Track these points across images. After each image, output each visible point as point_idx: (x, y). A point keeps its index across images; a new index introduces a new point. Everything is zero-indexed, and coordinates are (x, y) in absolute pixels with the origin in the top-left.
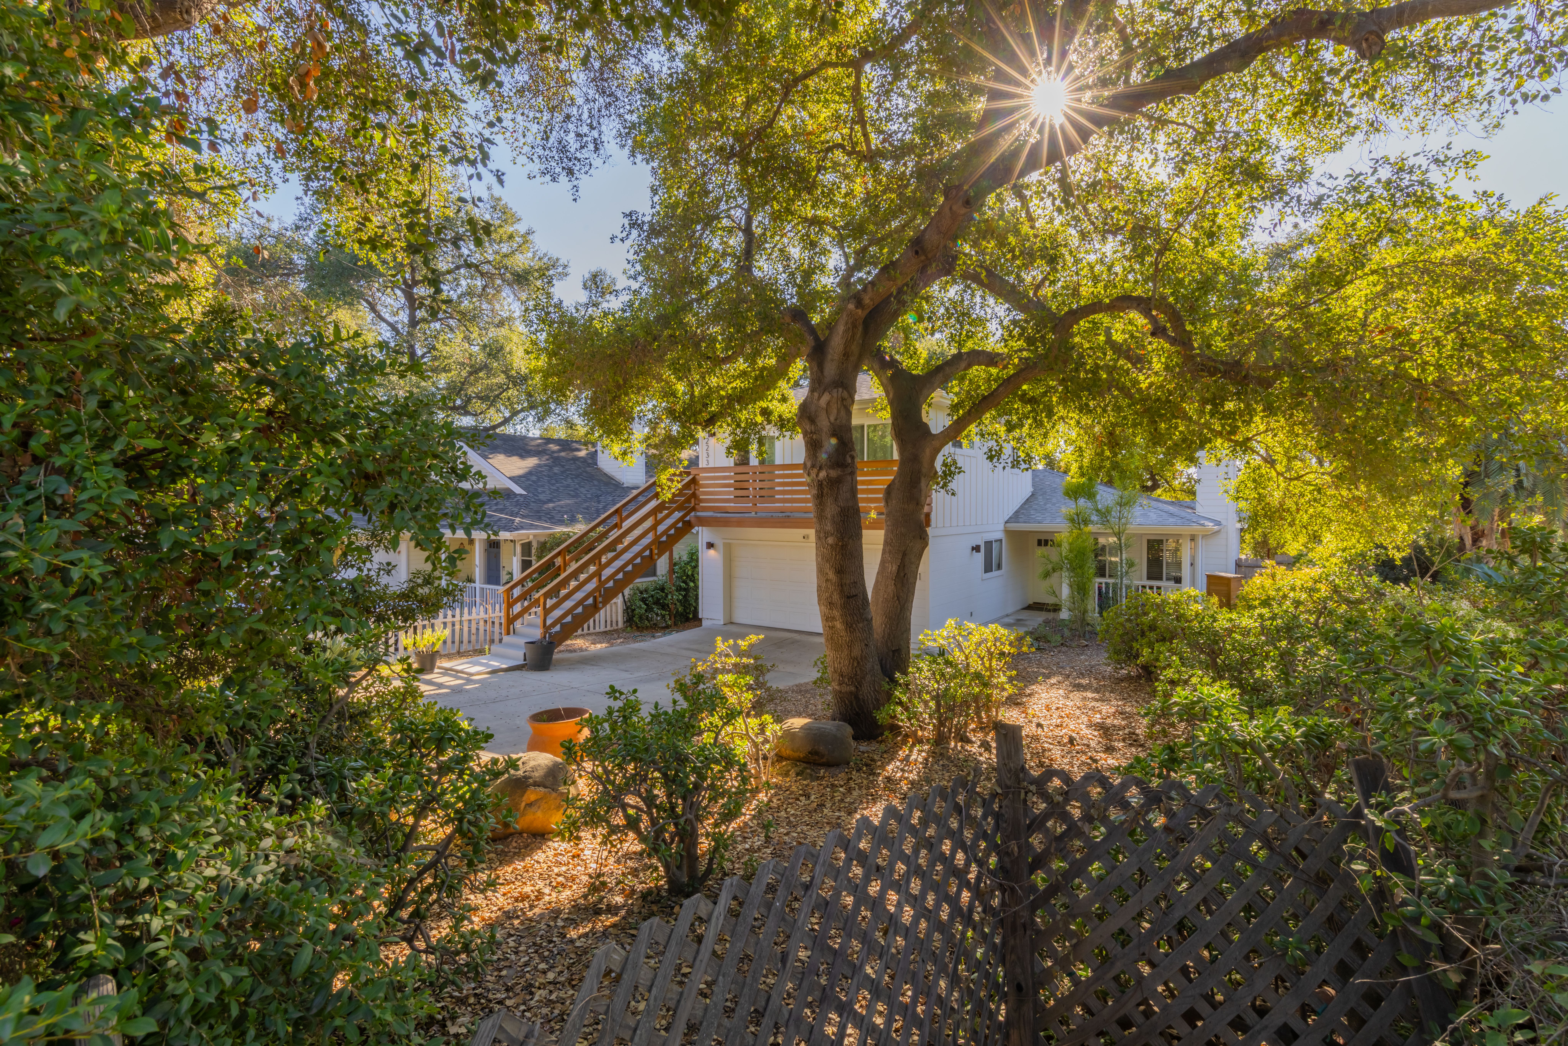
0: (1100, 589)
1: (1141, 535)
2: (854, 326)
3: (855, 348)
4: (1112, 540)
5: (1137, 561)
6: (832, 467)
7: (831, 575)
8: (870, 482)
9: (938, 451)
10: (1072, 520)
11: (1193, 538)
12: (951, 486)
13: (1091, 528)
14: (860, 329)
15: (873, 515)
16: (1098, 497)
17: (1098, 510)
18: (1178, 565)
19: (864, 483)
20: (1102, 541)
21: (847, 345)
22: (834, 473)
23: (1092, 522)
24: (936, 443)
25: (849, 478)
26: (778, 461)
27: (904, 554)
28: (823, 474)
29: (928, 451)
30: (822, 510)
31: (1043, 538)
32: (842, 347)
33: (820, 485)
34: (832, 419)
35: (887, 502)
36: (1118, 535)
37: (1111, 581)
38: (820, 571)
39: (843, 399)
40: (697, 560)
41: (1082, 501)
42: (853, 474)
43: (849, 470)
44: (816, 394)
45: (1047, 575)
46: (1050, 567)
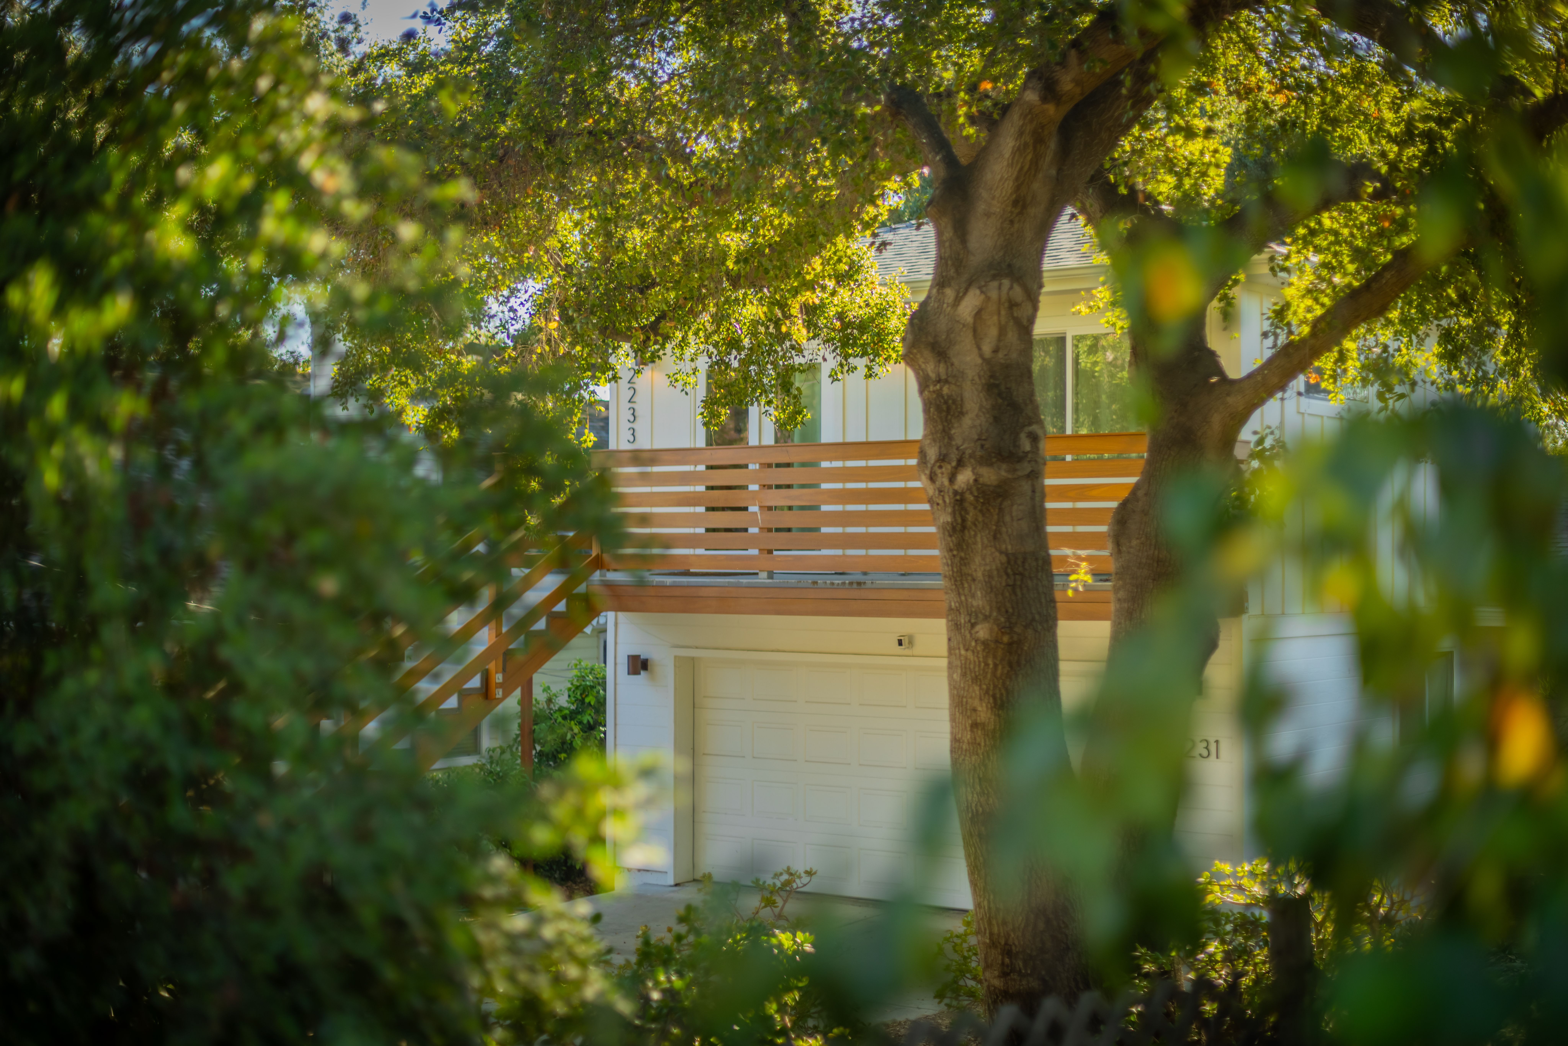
2: (1039, 140)
3: (1040, 188)
6: (986, 460)
7: (984, 713)
8: (1082, 493)
9: (1242, 418)
14: (1053, 144)
15: (1082, 576)
19: (1063, 493)
21: (1022, 181)
22: (990, 476)
24: (1235, 401)
25: (1026, 486)
26: (829, 434)
28: (965, 477)
29: (1216, 421)
30: (964, 562)
32: (1009, 186)
33: (959, 501)
34: (987, 349)
35: (1118, 544)
38: (959, 703)
39: (1012, 305)
40: (600, 706)
42: (1035, 475)
43: (1025, 468)
44: (950, 293)
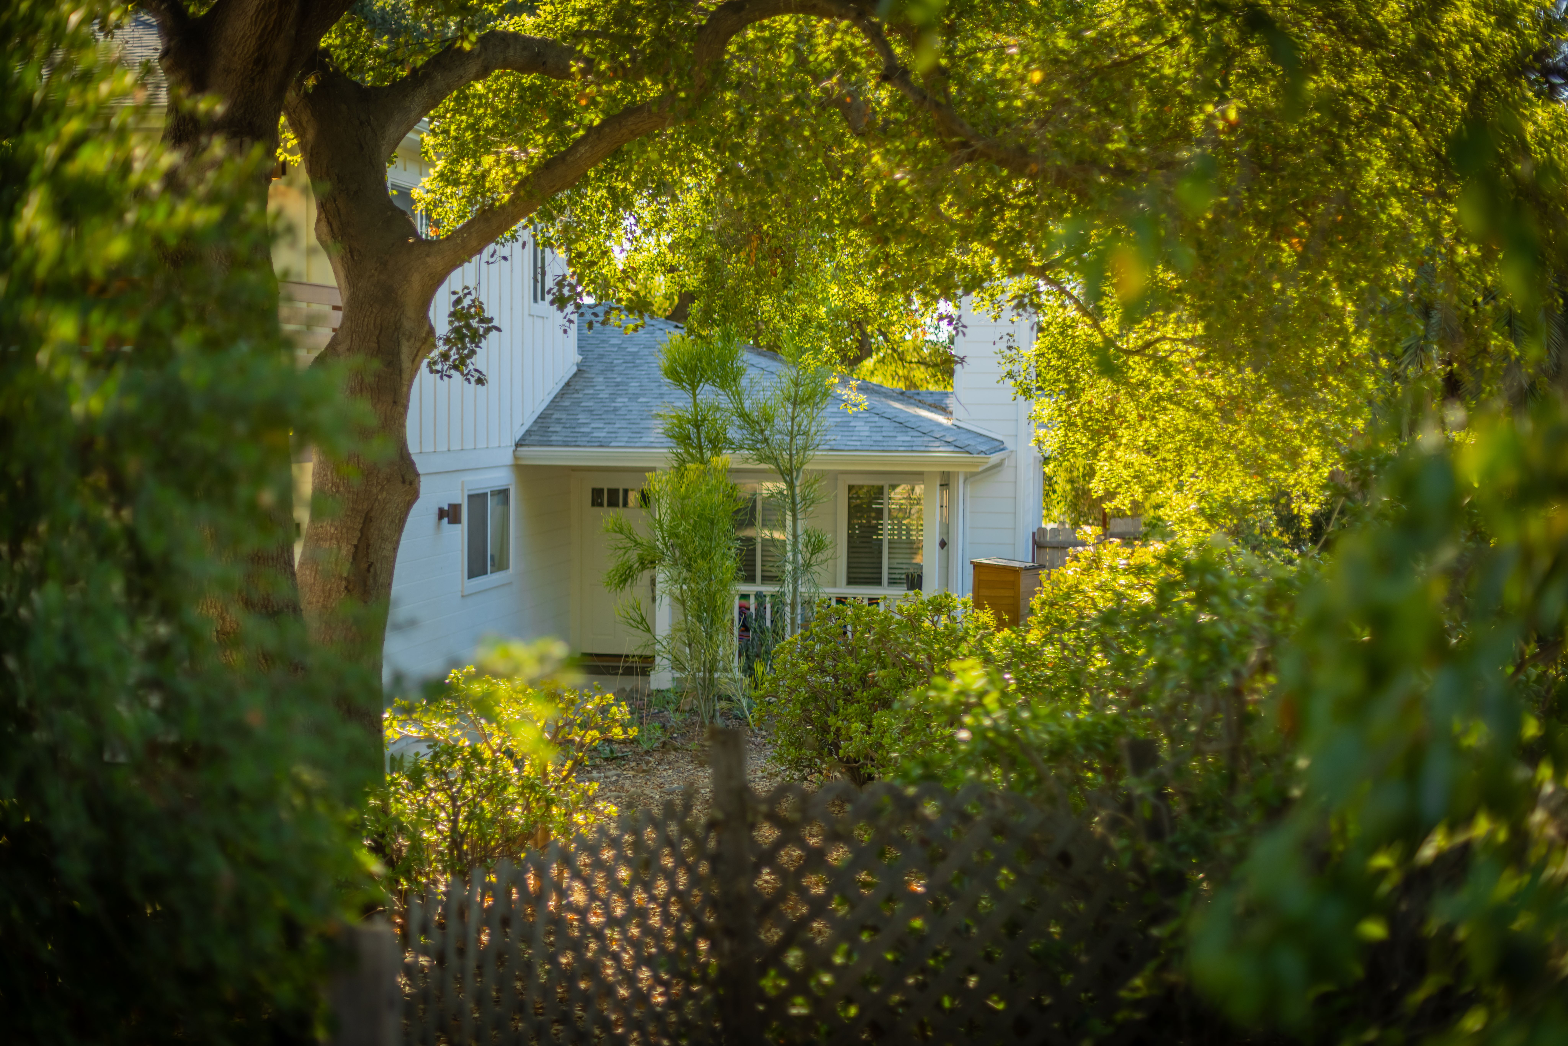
0: (743, 609)
1: (836, 475)
4: (770, 487)
5: (828, 538)
10: (683, 439)
11: (946, 482)
12: (479, 361)
13: (727, 459)
16: (744, 382)
17: (743, 415)
18: (913, 547)
20: (746, 487)
23: (730, 443)
27: (368, 519)
31: (606, 484)
36: (787, 474)
37: (769, 589)
41: (707, 393)
45: (625, 577)
46: (633, 556)
